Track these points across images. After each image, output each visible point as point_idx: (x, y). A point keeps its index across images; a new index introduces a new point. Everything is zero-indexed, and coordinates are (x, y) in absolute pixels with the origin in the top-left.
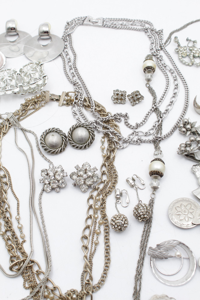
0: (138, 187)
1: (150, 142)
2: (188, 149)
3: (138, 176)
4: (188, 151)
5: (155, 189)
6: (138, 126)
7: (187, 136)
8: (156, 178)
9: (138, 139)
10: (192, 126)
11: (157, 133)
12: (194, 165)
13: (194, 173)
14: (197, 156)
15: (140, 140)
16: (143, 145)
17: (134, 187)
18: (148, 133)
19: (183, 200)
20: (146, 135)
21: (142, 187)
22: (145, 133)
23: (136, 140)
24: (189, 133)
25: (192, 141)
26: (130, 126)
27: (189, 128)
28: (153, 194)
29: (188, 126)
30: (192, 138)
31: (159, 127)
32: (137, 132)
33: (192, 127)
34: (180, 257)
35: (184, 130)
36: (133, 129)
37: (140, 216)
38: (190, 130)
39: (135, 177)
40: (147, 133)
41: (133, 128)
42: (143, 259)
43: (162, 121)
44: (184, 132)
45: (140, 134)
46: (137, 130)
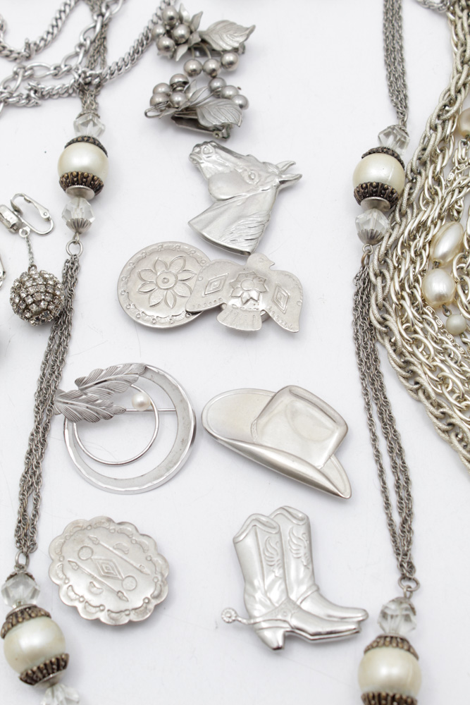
0: (31, 231)
1: (66, 93)
2: (178, 98)
3: (30, 196)
4: (178, 103)
5: (79, 227)
6: (33, 49)
7: (177, 59)
8: (80, 194)
9: (30, 90)
10: (193, 28)
11: (91, 65)
12: (198, 146)
13: (197, 167)
14: (204, 117)
15: (36, 92)
16: (50, 106)
17: (21, 230)
18: (63, 66)
19: (163, 249)
20: (56, 75)
21: (43, 228)
22: (52, 68)
23: (25, 92)
24: (183, 50)
25: (193, 73)
26: (8, 53)
27: (182, 36)
28: (74, 242)
29: (181, 31)
30: (193, 66)
31: (98, 46)
32: (31, 68)
33: (191, 32)
34: (147, 410)
35: (167, 42)
36: (18, 61)
37: (27, 308)
38: (186, 42)
39: (19, 202)
40: (60, 67)
41: (16, 59)
42: (46, 429)
43: (104, 26)
44: (167, 48)
45: (39, 73)
46: (28, 64)
